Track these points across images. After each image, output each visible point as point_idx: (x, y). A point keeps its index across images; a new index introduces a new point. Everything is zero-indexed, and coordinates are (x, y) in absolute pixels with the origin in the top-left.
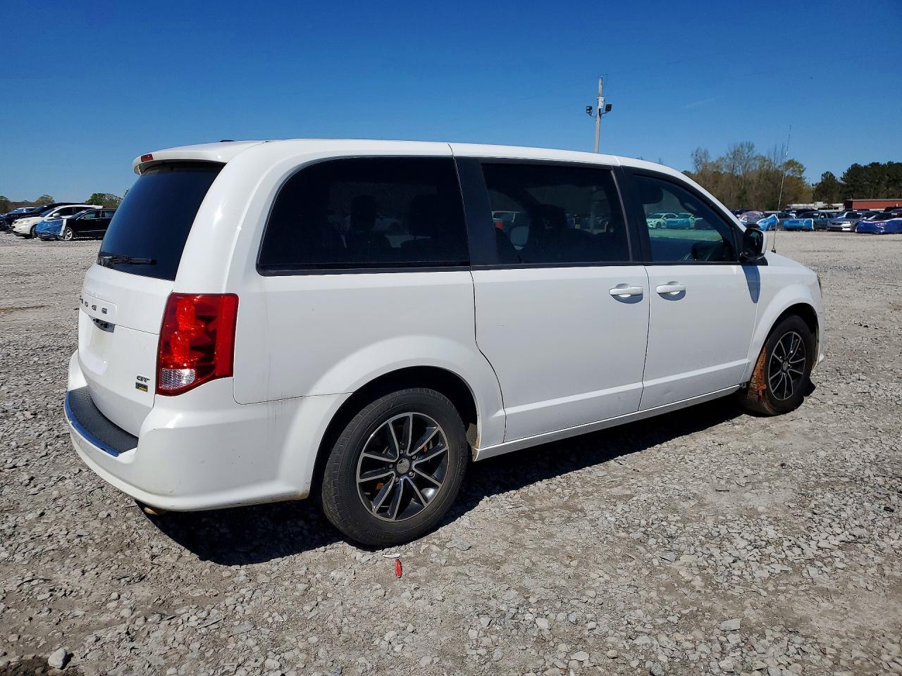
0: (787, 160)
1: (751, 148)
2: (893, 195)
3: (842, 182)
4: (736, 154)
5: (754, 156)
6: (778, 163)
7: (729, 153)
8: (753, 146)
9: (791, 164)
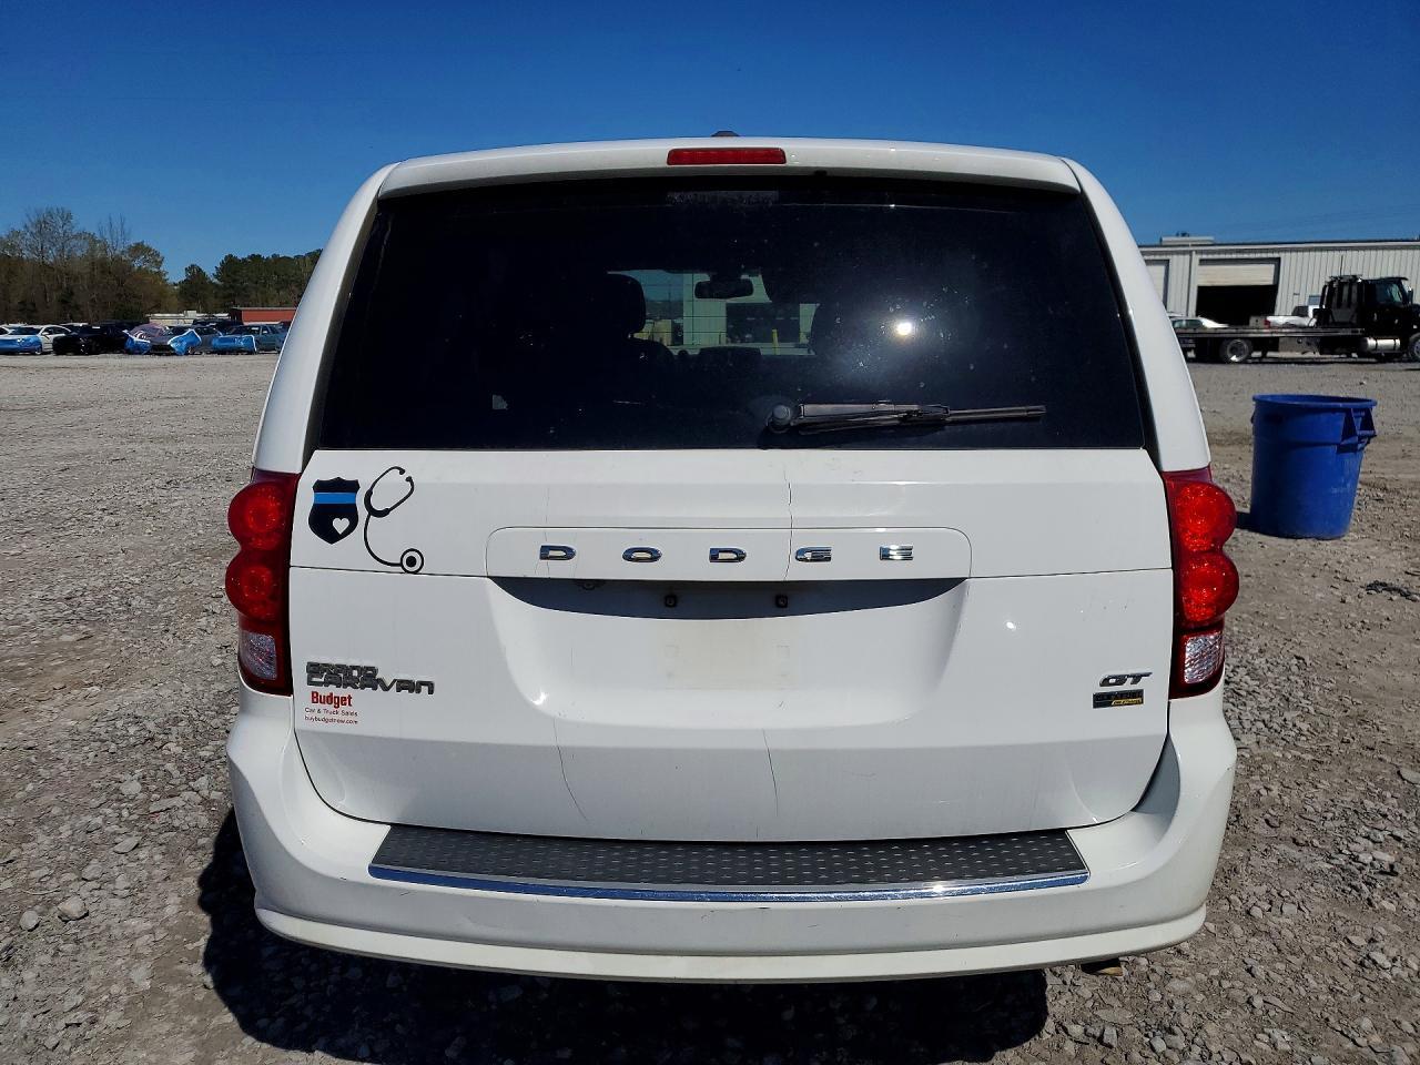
0: (132, 243)
1: (67, 218)
2: (287, 303)
3: (216, 281)
4: (42, 226)
5: (75, 233)
6: (119, 247)
7: (29, 225)
8: (69, 216)
9: (139, 249)
